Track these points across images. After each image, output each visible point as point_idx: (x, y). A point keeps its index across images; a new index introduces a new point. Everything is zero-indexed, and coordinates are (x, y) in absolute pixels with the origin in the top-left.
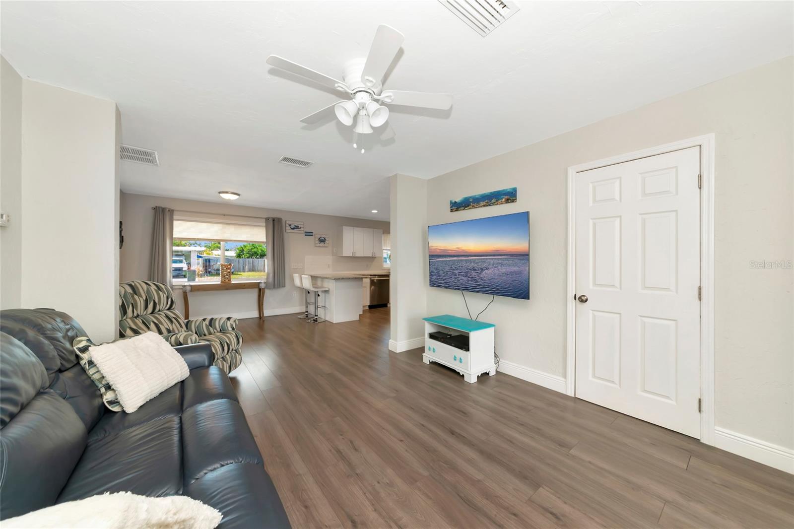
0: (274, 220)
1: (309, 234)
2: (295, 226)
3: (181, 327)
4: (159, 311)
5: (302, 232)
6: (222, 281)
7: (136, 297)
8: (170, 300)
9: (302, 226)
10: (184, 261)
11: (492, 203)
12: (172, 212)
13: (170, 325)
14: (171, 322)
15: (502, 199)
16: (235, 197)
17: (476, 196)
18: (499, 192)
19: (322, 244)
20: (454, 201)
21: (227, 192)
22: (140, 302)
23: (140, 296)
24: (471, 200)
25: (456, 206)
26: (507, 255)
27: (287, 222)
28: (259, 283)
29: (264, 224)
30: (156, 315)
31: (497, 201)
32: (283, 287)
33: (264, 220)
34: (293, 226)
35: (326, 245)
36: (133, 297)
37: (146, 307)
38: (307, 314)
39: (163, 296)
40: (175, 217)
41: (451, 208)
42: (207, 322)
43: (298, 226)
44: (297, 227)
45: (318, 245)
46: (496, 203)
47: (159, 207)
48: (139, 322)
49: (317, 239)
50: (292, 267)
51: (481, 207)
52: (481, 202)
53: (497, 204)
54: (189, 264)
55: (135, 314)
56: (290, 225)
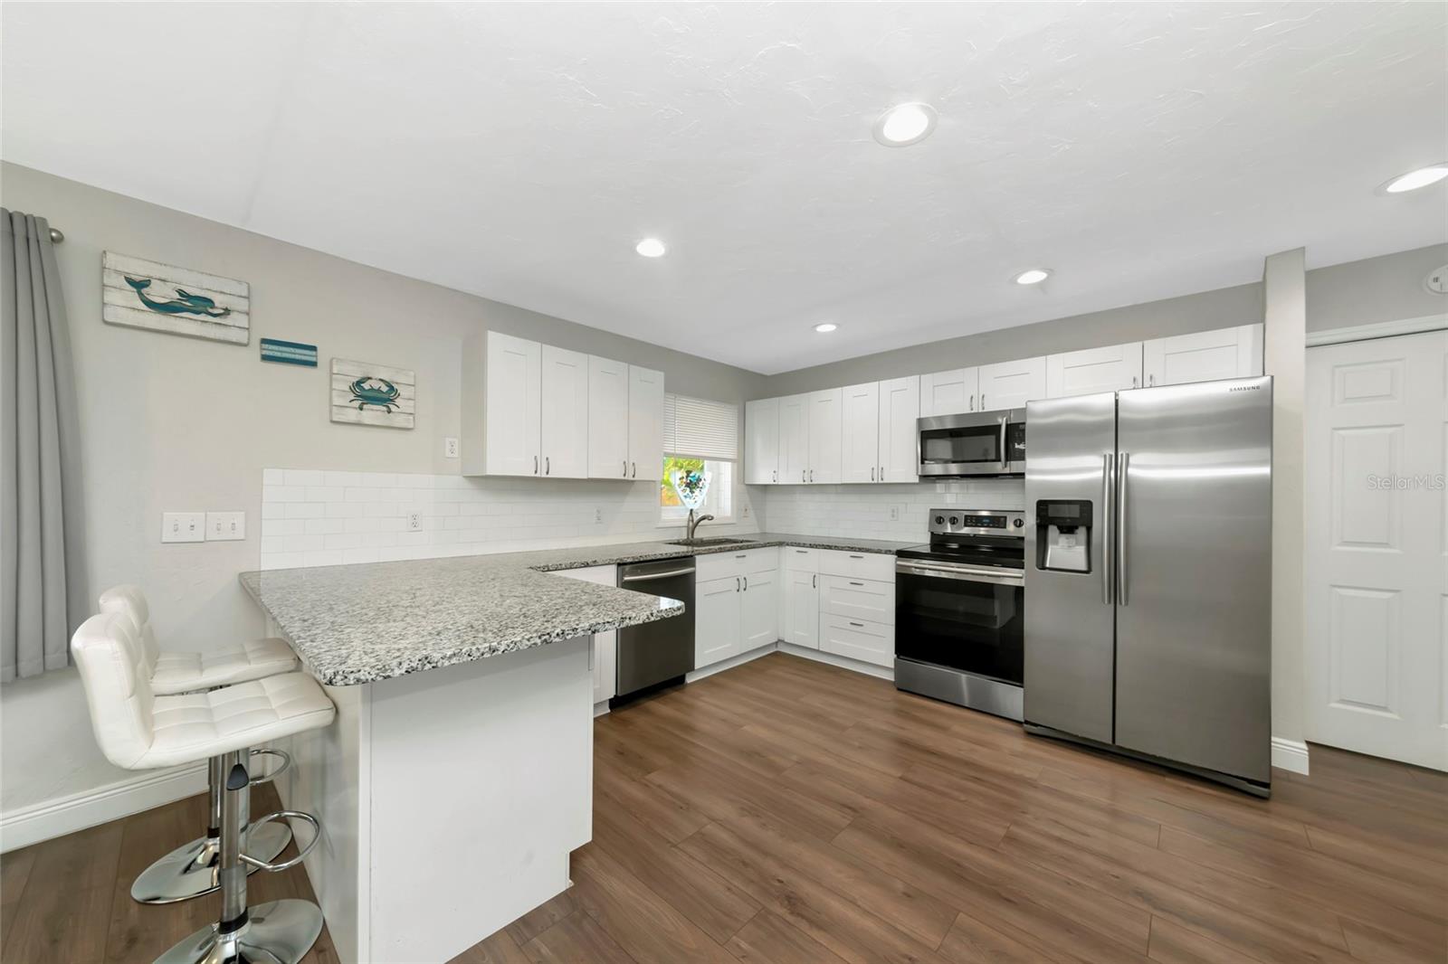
1: (284, 353)
2: (181, 292)
5: (241, 336)
9: (241, 305)
19: (373, 414)
27: (111, 260)
34: (159, 293)
43: (210, 302)
44: (199, 305)
45: (352, 415)
56: (139, 285)
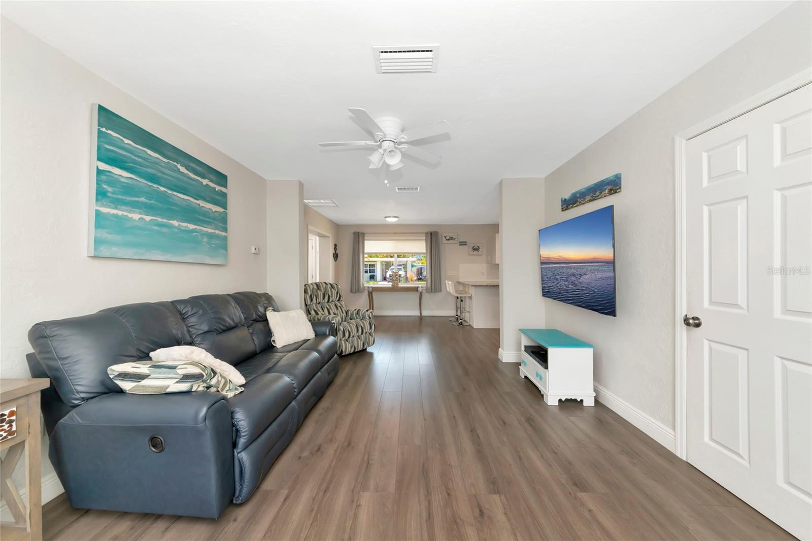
0: (431, 234)
1: (463, 244)
3: (343, 313)
4: (332, 301)
5: (456, 242)
6: (392, 285)
7: (318, 291)
8: (338, 295)
9: (456, 237)
10: (403, 269)
11: (596, 197)
12: (363, 234)
13: (336, 310)
14: (337, 308)
15: (605, 190)
16: (396, 219)
17: (582, 189)
18: (602, 181)
19: (476, 253)
20: (564, 199)
21: (389, 217)
22: (321, 295)
23: (321, 291)
24: (578, 195)
25: (567, 204)
26: (603, 262)
27: (443, 234)
28: (417, 287)
29: (424, 238)
30: (330, 304)
31: (601, 193)
32: (439, 292)
33: (424, 234)
34: (448, 238)
35: (480, 253)
36: (317, 291)
37: (324, 298)
38: (457, 318)
39: (334, 292)
40: (365, 238)
41: (562, 206)
42: (356, 311)
43: (453, 238)
44: (451, 238)
45: (472, 253)
46: (600, 196)
47: (356, 232)
48: (319, 306)
49: (471, 248)
50: (448, 275)
51: (587, 202)
52: (587, 197)
53: (601, 198)
54: (406, 272)
55: (318, 302)
56: (445, 237)
